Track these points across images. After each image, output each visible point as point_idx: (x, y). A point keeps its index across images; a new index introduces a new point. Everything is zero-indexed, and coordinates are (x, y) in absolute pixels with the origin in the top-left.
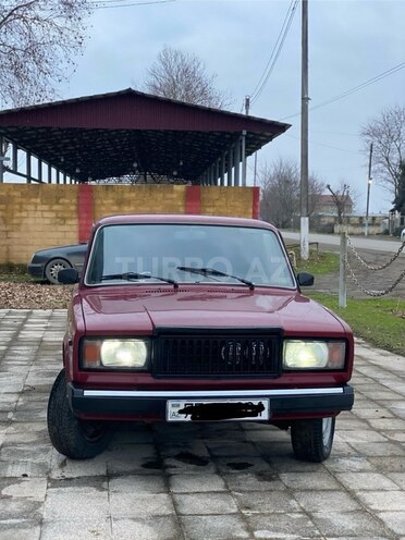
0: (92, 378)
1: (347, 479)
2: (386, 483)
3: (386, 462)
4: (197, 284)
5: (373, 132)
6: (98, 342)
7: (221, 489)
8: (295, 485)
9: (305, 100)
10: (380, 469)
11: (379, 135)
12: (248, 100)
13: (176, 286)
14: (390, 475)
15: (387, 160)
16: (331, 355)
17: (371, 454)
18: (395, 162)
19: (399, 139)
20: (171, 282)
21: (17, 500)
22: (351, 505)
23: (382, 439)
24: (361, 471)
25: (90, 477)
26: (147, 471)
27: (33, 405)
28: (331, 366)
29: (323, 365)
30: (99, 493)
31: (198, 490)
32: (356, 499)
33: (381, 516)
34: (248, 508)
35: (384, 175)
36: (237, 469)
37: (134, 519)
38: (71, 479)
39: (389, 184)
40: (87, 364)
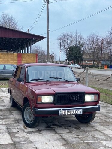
0: (39, 106)
1: (96, 128)
2: (105, 128)
3: (102, 123)
4: (55, 81)
5: (60, 39)
6: (41, 97)
7: (69, 132)
8: (85, 130)
9: (48, 30)
10: (102, 125)
11: (62, 40)
12: (28, 29)
13: (50, 82)
14: (105, 126)
15: (64, 46)
16: (95, 98)
17: (97, 122)
18: (66, 47)
19: (67, 41)
20: (49, 81)
21: (21, 137)
22: (102, 134)
23: (98, 118)
24: (98, 126)
25: (35, 131)
26: (48, 129)
27: (5, 114)
28: (95, 101)
29: (93, 101)
30: (40, 135)
31: (64, 133)
32: (101, 132)
33: (110, 136)
34: (79, 136)
35: (64, 50)
36: (70, 127)
37: (54, 140)
38: (31, 132)
39: (65, 53)
40: (38, 102)
